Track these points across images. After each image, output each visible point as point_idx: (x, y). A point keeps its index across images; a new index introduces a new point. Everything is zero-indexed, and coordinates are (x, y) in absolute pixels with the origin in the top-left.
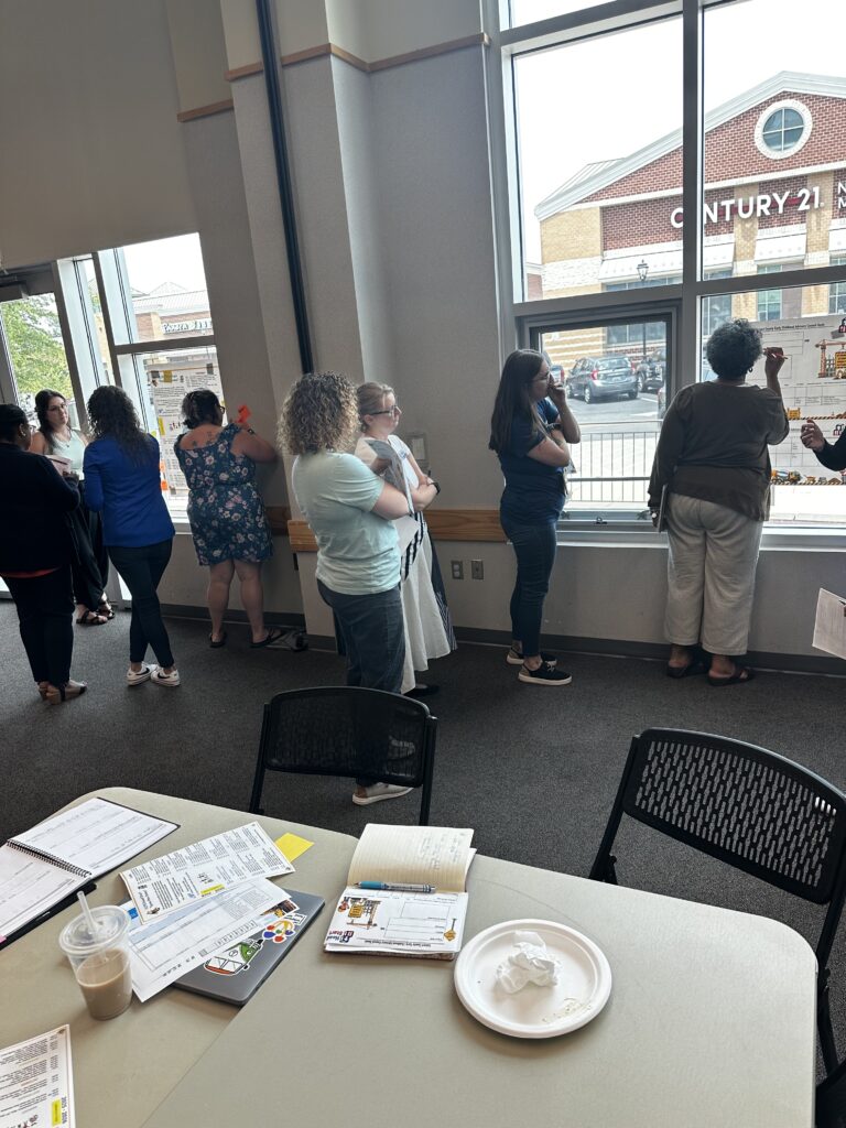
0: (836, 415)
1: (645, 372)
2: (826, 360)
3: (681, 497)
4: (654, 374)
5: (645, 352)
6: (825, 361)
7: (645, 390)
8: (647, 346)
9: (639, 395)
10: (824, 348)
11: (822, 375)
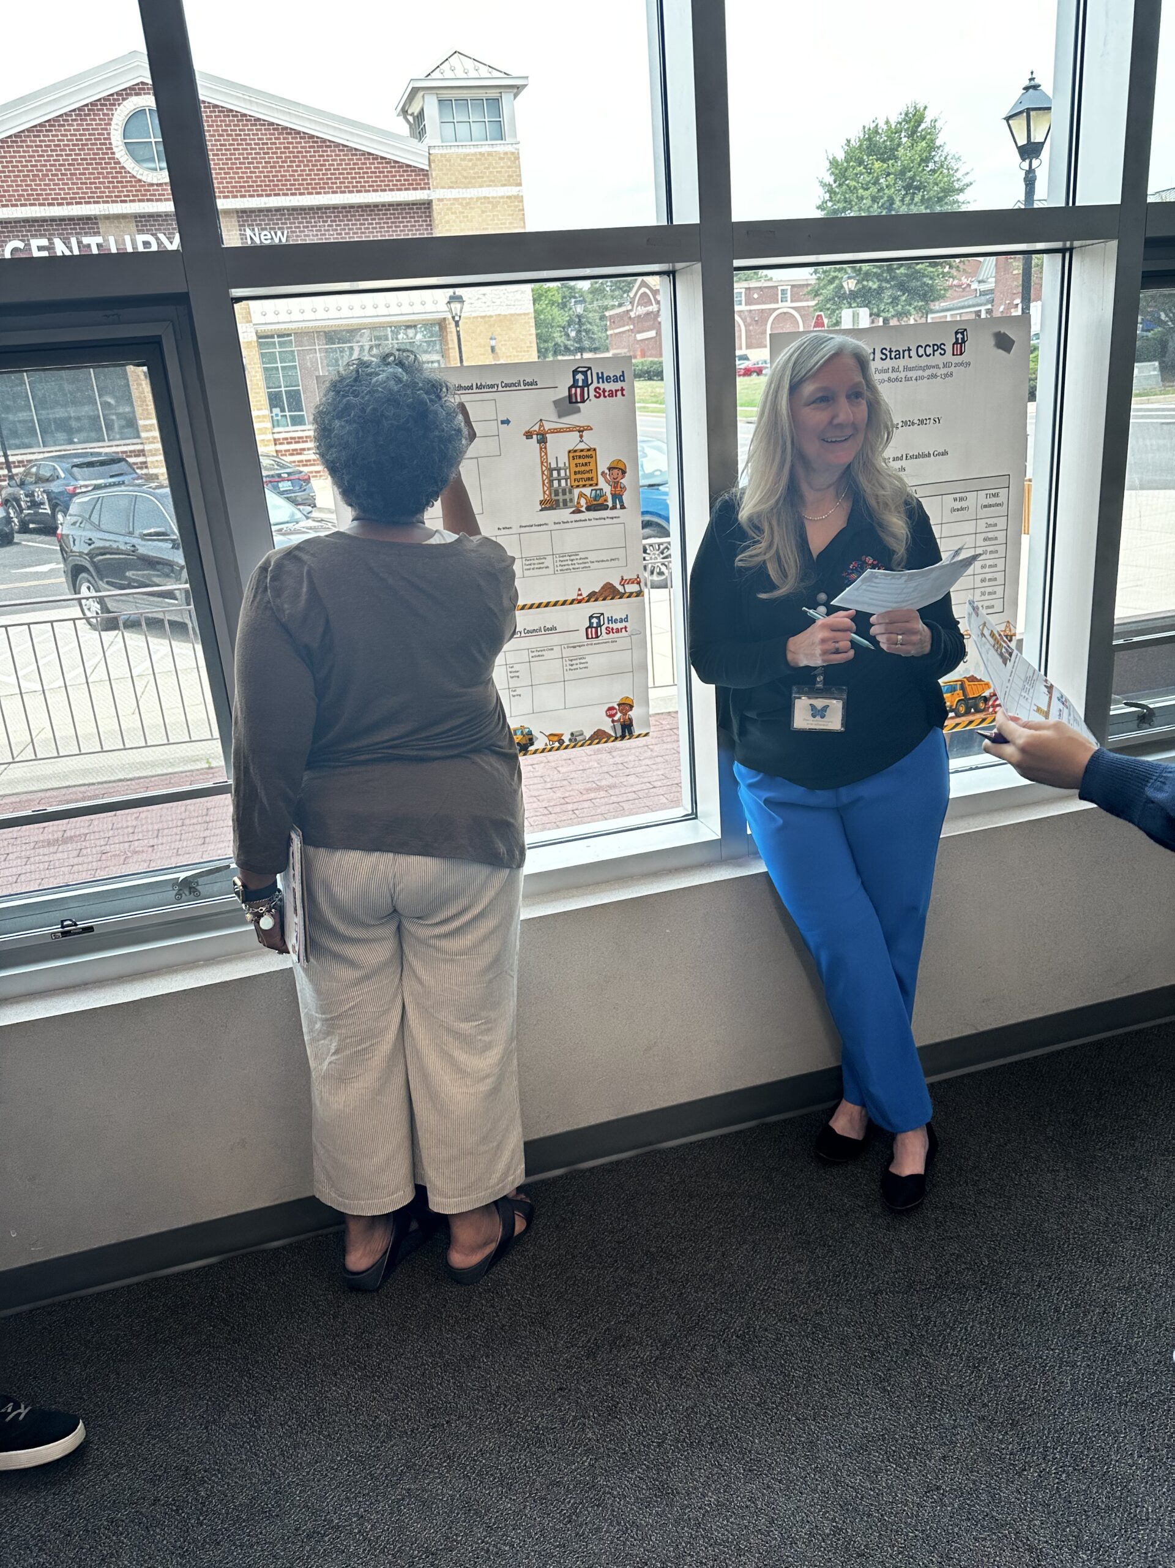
0: (585, 595)
1: (17, 500)
2: (551, 470)
3: (338, 855)
4: (35, 504)
5: (9, 469)
6: (549, 472)
7: (24, 529)
8: (11, 459)
9: (17, 538)
10: (542, 441)
11: (549, 505)
